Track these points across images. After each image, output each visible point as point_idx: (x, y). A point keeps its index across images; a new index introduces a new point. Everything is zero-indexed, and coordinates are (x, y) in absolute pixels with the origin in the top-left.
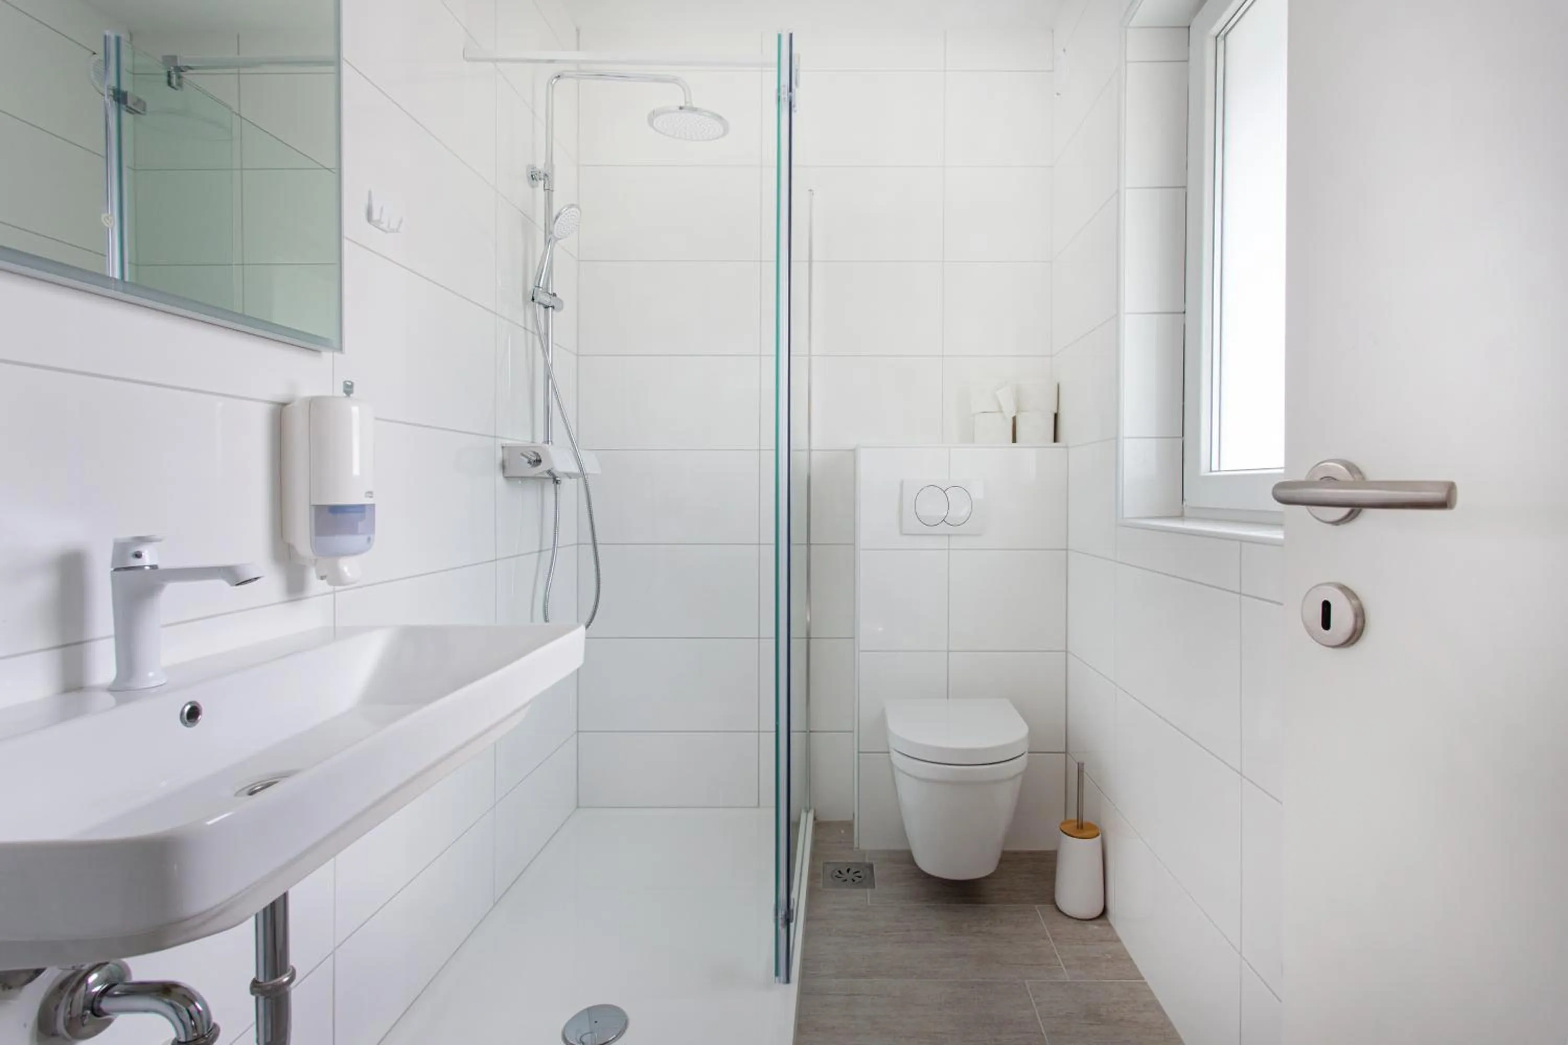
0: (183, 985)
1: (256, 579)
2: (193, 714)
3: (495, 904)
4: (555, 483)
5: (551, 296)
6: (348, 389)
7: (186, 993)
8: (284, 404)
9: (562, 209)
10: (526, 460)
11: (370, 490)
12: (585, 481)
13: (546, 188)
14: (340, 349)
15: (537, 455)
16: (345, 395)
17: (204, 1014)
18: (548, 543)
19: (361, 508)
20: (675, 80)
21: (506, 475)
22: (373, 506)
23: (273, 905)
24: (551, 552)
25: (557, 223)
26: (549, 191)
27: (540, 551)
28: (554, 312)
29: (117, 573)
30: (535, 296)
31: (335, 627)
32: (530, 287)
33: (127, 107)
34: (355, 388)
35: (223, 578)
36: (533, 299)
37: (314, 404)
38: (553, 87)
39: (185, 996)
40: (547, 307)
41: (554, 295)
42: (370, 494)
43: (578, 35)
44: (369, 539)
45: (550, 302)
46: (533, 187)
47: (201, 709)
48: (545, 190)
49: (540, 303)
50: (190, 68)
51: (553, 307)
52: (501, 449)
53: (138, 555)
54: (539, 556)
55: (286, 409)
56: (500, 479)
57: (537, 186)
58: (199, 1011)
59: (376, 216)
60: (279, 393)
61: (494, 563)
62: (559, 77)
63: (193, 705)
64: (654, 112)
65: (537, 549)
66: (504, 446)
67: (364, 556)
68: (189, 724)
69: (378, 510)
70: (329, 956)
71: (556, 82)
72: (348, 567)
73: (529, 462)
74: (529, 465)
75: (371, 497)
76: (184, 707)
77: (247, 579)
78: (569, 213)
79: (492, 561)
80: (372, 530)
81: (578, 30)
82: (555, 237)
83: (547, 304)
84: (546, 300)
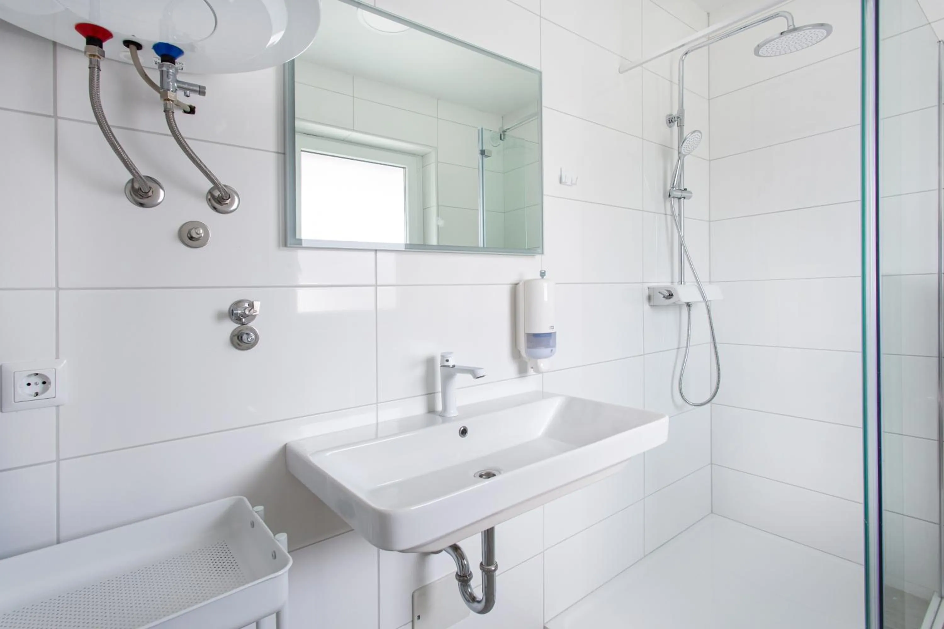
0: (462, 550)
1: (483, 376)
2: (464, 432)
3: (645, 556)
4: (688, 306)
5: (683, 191)
6: (543, 274)
7: (462, 554)
8: (517, 284)
9: (687, 136)
10: (662, 296)
11: (552, 325)
12: (707, 305)
13: (679, 125)
14: (543, 253)
15: (669, 291)
16: (540, 277)
17: (467, 566)
18: (684, 344)
19: (549, 335)
20: (777, 15)
21: (652, 304)
22: (555, 333)
23: (488, 530)
24: (685, 349)
25: (683, 146)
26: (681, 126)
27: (678, 348)
28: (685, 200)
29: (442, 367)
30: (671, 194)
31: (543, 391)
32: (669, 188)
33: (485, 155)
34: (546, 274)
35: (471, 374)
36: (670, 196)
37: (528, 283)
38: (683, 61)
39: (461, 555)
40: (679, 199)
41: (685, 189)
42: (552, 327)
43: (709, 16)
44: (552, 350)
45: (681, 195)
46: (670, 127)
47: (468, 430)
48: (678, 126)
49: (674, 197)
50: (508, 129)
51: (684, 198)
52: (647, 289)
53: (447, 361)
54: (678, 352)
55: (517, 286)
56: (647, 306)
57: (673, 126)
58: (465, 564)
59: (563, 180)
60: (514, 279)
61: (643, 356)
62: (686, 53)
63: (464, 428)
64: (758, 46)
65: (676, 347)
66: (649, 287)
67: (551, 358)
68: (462, 435)
69: (557, 334)
70: (540, 553)
71: (685, 58)
72: (543, 364)
73: (664, 297)
74: (664, 299)
75: (553, 329)
76: (461, 428)
77: (480, 376)
78: (694, 136)
79: (641, 355)
80: (554, 346)
81: (708, 14)
82: (683, 155)
83: (679, 197)
84: (679, 194)
